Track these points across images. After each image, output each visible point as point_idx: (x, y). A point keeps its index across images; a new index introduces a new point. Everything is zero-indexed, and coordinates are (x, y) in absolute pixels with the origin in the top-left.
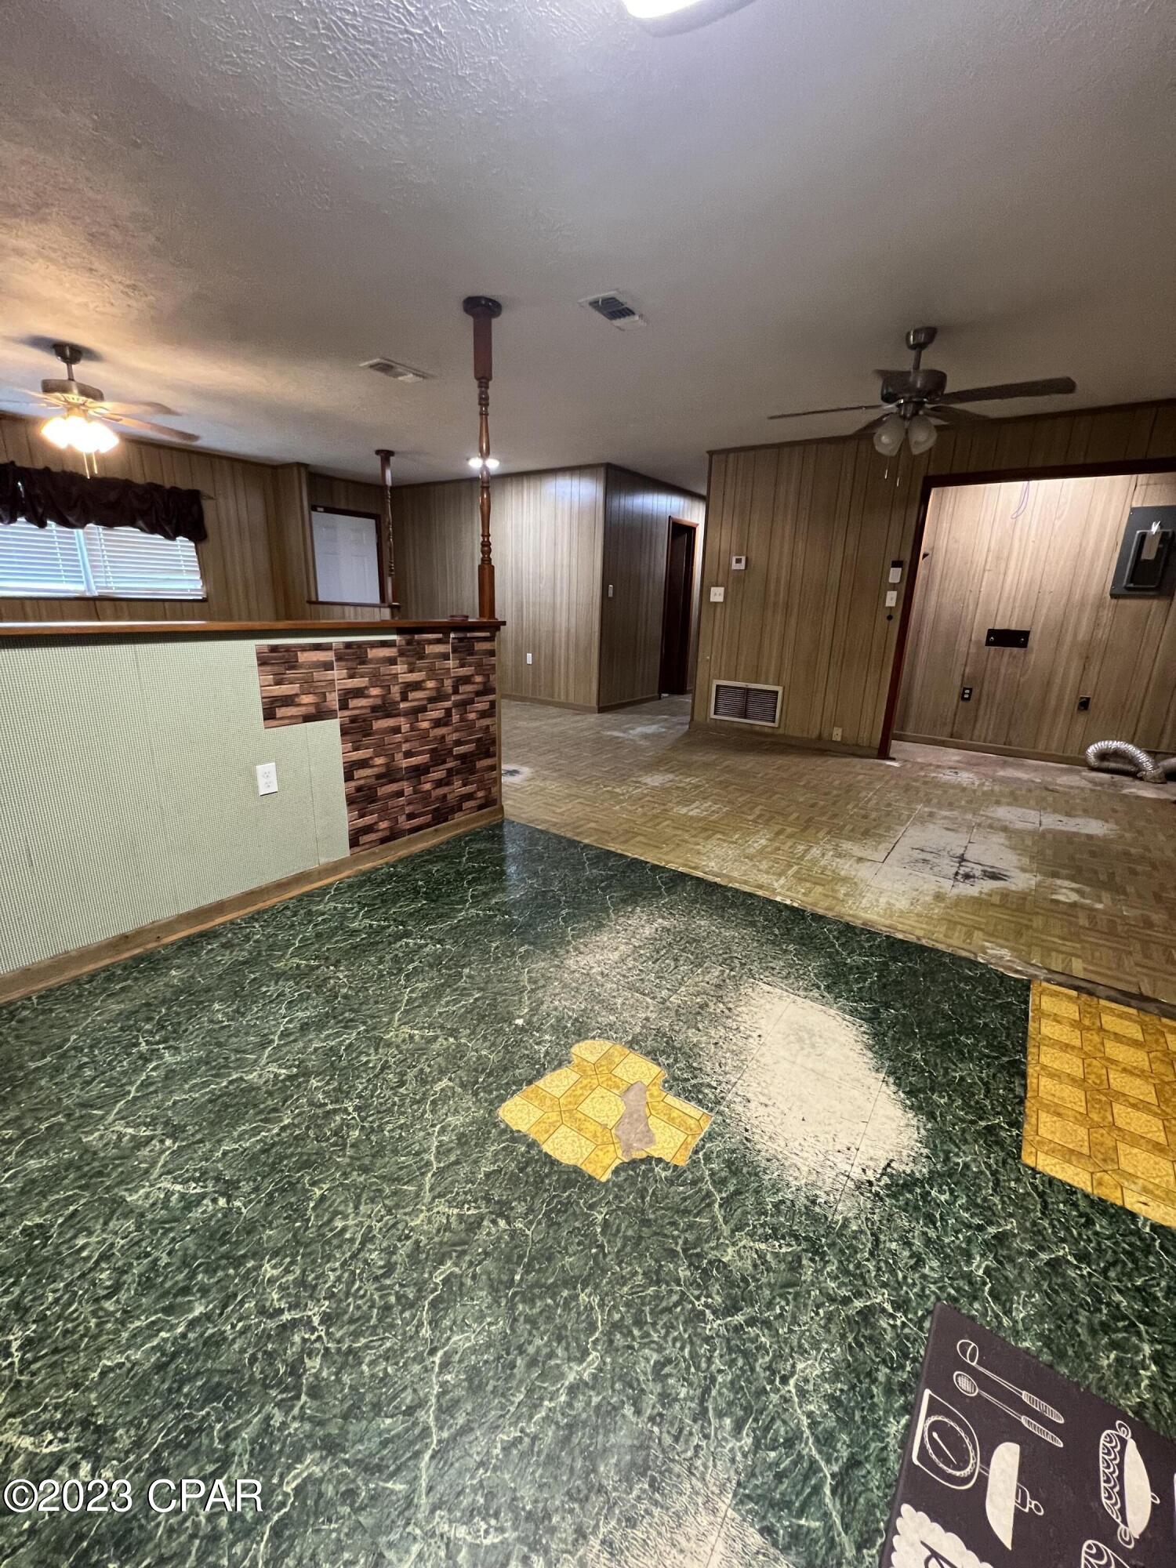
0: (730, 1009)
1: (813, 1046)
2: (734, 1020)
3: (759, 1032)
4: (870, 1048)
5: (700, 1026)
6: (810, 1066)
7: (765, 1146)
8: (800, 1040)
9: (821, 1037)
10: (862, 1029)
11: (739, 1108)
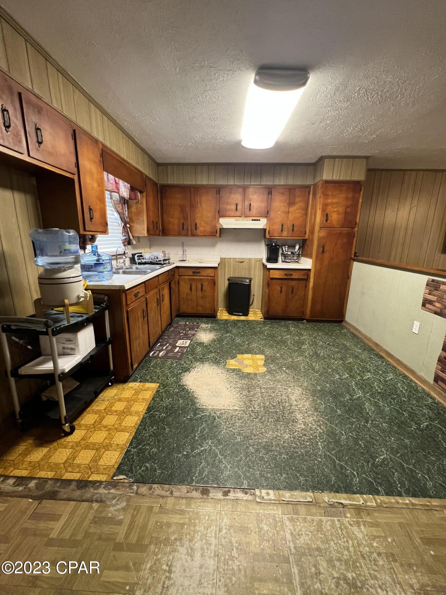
0: (241, 394)
1: (212, 392)
2: (237, 391)
3: (229, 390)
4: (196, 398)
5: (245, 385)
6: (211, 386)
7: (215, 367)
8: (216, 393)
9: (211, 396)
10: (199, 404)
11: (223, 371)
